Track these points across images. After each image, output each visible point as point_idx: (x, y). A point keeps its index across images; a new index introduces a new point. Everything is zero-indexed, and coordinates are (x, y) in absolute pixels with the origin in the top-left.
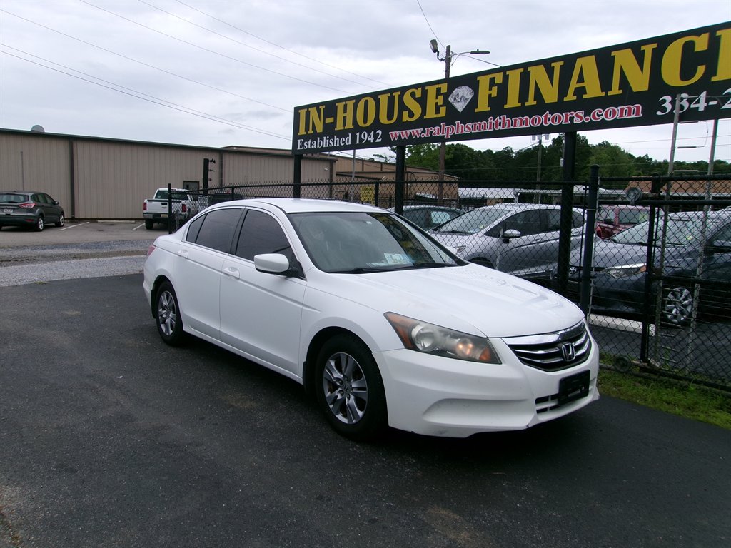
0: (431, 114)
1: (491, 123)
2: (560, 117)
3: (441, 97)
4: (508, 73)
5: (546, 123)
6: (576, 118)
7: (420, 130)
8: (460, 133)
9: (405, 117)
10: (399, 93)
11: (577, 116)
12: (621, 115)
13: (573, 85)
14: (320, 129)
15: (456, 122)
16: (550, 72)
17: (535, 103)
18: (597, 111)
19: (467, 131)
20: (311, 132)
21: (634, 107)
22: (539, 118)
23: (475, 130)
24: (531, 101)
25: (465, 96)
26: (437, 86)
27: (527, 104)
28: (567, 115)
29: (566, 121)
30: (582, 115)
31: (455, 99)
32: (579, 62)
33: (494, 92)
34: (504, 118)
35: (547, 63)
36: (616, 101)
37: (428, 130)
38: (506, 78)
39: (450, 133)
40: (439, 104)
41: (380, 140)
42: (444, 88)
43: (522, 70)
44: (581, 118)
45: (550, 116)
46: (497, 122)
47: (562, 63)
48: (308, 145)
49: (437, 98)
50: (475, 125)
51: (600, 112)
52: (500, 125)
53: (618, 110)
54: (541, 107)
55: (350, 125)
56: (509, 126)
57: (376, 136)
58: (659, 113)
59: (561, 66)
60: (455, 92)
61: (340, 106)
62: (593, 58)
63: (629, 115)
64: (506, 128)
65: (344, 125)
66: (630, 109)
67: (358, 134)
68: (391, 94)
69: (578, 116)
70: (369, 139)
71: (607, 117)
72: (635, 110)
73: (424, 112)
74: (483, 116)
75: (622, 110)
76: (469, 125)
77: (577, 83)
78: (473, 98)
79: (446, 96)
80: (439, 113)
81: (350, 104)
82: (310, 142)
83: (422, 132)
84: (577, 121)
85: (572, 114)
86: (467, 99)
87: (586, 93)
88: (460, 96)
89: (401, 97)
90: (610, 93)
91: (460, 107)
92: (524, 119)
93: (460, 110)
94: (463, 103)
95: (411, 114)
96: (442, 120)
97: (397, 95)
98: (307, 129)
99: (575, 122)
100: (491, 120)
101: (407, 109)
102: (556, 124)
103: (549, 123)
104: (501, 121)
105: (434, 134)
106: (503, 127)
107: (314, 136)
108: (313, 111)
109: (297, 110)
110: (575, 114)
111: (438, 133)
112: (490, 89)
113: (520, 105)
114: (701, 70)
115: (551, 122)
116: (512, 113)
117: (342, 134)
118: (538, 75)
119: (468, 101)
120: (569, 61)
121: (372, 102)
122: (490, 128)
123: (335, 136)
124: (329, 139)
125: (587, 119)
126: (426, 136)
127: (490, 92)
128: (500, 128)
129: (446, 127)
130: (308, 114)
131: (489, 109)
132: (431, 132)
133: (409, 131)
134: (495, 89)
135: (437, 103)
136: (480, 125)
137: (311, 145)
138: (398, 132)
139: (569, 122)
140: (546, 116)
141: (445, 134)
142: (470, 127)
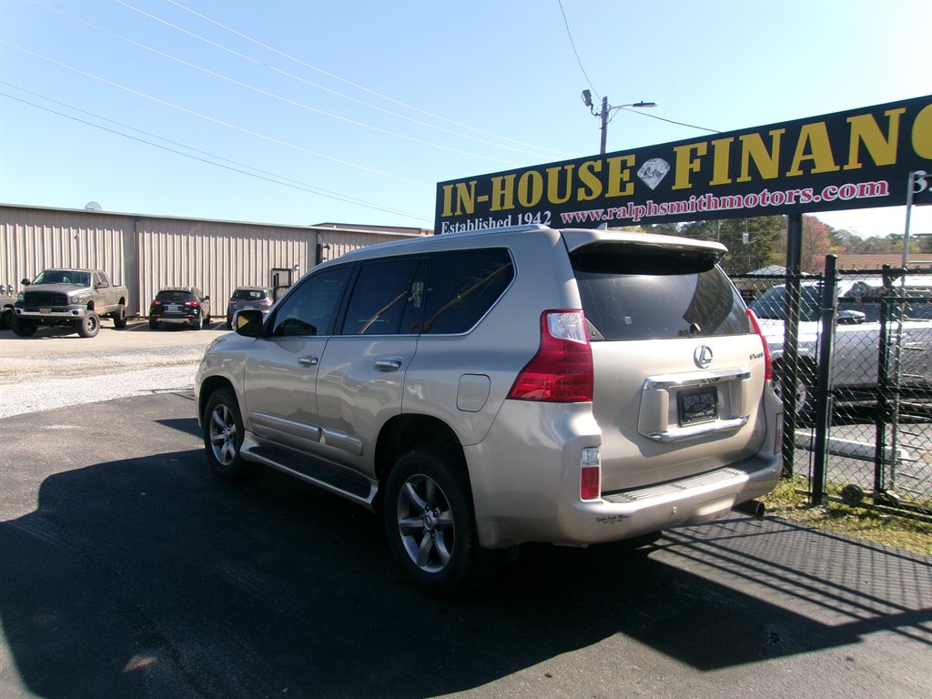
0: (614, 191)
1: (692, 203)
2: (781, 196)
3: (627, 172)
4: (713, 143)
5: (763, 203)
6: (802, 197)
7: (602, 211)
8: (652, 215)
9: (581, 195)
10: (573, 166)
11: (804, 194)
12: (862, 194)
13: (799, 157)
14: (470, 209)
15: (647, 202)
16: (768, 142)
17: (749, 179)
18: (830, 188)
19: (661, 213)
20: (458, 213)
21: (877, 184)
22: (755, 198)
23: (672, 211)
24: (745, 177)
25: (658, 170)
26: (622, 158)
27: (739, 180)
28: (791, 194)
29: (790, 201)
30: (811, 194)
31: (645, 174)
32: (805, 129)
33: (697, 166)
34: (709, 197)
35: (764, 132)
36: (855, 177)
37: (611, 211)
38: (711, 150)
39: (640, 215)
40: (625, 180)
41: (549, 224)
42: (631, 161)
43: (732, 139)
44: (809, 197)
45: (769, 195)
46: (700, 201)
47: (783, 131)
48: (455, 228)
49: (622, 172)
50: (672, 205)
51: (834, 189)
52: (705, 205)
53: (857, 187)
54: (757, 184)
55: (509, 205)
56: (716, 207)
57: (543, 219)
59: (782, 135)
60: (646, 165)
61: (497, 182)
62: (822, 125)
63: (872, 193)
64: (712, 209)
65: (502, 204)
66: (873, 186)
67: (520, 216)
68: (563, 168)
69: (806, 195)
70: (535, 222)
71: (843, 195)
72: (880, 188)
73: (605, 189)
74: (683, 195)
75: (862, 187)
76: (665, 205)
77: (804, 154)
78: (669, 173)
79: (634, 170)
80: (625, 191)
81: (510, 180)
82: (457, 225)
83: (603, 214)
84: (804, 200)
85: (798, 192)
86: (660, 174)
87: (815, 168)
88: (652, 170)
89: (575, 172)
90: (846, 168)
91: (653, 183)
92: (735, 198)
93: (653, 187)
94: (657, 178)
95: (589, 192)
96: (629, 198)
97: (569, 168)
98: (454, 209)
99: (801, 202)
100: (692, 199)
101: (583, 185)
102: (776, 204)
103: (767, 203)
104: (706, 200)
105: (619, 216)
106: (709, 208)
107: (463, 218)
108: (462, 188)
109: (440, 186)
110: (801, 192)
111: (624, 215)
112: (691, 162)
113: (730, 181)
115: (770, 202)
116: (720, 191)
117: (500, 216)
118: (753, 145)
119: (663, 177)
120: (792, 129)
121: (537, 177)
122: (692, 209)
123: (491, 219)
124: (482, 222)
125: (817, 199)
126: (608, 218)
127: (691, 166)
128: (705, 209)
129: (634, 208)
130: (455, 191)
131: (690, 186)
132: (615, 214)
133: (586, 213)
134: (697, 162)
135: (622, 179)
136: (679, 205)
137: (459, 228)
138: (572, 214)
139: (794, 202)
140: (764, 195)
141: (633, 216)
142: (666, 208)
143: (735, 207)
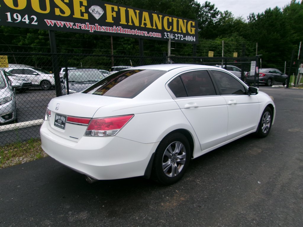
0: (77, 15)
2: (140, 32)
3: (84, 8)
4: (120, 8)
5: (136, 34)
6: (145, 34)
7: (72, 24)
8: (99, 30)
9: (57, 12)
12: (157, 36)
13: (143, 22)
15: (96, 24)
17: (132, 24)
18: (150, 33)
22: (134, 31)
24: (130, 24)
25: (99, 11)
28: (142, 32)
30: (147, 33)
31: (93, 11)
32: (144, 13)
33: (115, 16)
34: (120, 28)
37: (78, 25)
38: (119, 10)
39: (93, 30)
40: (83, 11)
41: (36, 23)
42: (85, 3)
43: (125, 9)
46: (117, 29)
49: (81, 7)
50: (107, 28)
51: (152, 33)
52: (119, 30)
54: (133, 27)
56: (123, 32)
57: (31, 20)
58: (165, 37)
59: (139, 12)
60: (93, 7)
62: (148, 13)
63: (159, 36)
67: (9, 14)
70: (23, 20)
71: (153, 36)
73: (72, 13)
74: (110, 25)
75: (157, 34)
76: (104, 27)
78: (103, 14)
79: (87, 8)
80: (83, 16)
83: (73, 25)
86: (100, 14)
87: (147, 26)
88: (96, 10)
90: (153, 28)
91: (97, 17)
92: (129, 30)
95: (62, 11)
96: (86, 21)
100: (114, 27)
101: (58, 7)
102: (140, 35)
103: (138, 34)
104: (119, 29)
105: (82, 28)
110: (145, 32)
111: (85, 28)
113: (126, 24)
114: (171, 27)
116: (124, 26)
118: (132, 13)
119: (101, 15)
122: (115, 31)
125: (148, 35)
126: (77, 28)
127: (113, 14)
128: (119, 32)
129: (90, 26)
131: (113, 22)
132: (80, 27)
133: (63, 23)
134: (115, 13)
135: (81, 10)
136: (109, 28)
138: (53, 22)
139: (143, 35)
140: (136, 31)
141: (89, 29)
142: (105, 29)
143: (129, 33)
